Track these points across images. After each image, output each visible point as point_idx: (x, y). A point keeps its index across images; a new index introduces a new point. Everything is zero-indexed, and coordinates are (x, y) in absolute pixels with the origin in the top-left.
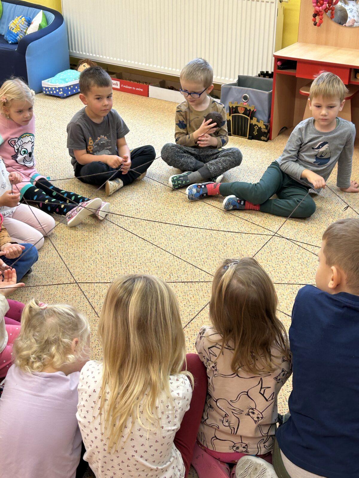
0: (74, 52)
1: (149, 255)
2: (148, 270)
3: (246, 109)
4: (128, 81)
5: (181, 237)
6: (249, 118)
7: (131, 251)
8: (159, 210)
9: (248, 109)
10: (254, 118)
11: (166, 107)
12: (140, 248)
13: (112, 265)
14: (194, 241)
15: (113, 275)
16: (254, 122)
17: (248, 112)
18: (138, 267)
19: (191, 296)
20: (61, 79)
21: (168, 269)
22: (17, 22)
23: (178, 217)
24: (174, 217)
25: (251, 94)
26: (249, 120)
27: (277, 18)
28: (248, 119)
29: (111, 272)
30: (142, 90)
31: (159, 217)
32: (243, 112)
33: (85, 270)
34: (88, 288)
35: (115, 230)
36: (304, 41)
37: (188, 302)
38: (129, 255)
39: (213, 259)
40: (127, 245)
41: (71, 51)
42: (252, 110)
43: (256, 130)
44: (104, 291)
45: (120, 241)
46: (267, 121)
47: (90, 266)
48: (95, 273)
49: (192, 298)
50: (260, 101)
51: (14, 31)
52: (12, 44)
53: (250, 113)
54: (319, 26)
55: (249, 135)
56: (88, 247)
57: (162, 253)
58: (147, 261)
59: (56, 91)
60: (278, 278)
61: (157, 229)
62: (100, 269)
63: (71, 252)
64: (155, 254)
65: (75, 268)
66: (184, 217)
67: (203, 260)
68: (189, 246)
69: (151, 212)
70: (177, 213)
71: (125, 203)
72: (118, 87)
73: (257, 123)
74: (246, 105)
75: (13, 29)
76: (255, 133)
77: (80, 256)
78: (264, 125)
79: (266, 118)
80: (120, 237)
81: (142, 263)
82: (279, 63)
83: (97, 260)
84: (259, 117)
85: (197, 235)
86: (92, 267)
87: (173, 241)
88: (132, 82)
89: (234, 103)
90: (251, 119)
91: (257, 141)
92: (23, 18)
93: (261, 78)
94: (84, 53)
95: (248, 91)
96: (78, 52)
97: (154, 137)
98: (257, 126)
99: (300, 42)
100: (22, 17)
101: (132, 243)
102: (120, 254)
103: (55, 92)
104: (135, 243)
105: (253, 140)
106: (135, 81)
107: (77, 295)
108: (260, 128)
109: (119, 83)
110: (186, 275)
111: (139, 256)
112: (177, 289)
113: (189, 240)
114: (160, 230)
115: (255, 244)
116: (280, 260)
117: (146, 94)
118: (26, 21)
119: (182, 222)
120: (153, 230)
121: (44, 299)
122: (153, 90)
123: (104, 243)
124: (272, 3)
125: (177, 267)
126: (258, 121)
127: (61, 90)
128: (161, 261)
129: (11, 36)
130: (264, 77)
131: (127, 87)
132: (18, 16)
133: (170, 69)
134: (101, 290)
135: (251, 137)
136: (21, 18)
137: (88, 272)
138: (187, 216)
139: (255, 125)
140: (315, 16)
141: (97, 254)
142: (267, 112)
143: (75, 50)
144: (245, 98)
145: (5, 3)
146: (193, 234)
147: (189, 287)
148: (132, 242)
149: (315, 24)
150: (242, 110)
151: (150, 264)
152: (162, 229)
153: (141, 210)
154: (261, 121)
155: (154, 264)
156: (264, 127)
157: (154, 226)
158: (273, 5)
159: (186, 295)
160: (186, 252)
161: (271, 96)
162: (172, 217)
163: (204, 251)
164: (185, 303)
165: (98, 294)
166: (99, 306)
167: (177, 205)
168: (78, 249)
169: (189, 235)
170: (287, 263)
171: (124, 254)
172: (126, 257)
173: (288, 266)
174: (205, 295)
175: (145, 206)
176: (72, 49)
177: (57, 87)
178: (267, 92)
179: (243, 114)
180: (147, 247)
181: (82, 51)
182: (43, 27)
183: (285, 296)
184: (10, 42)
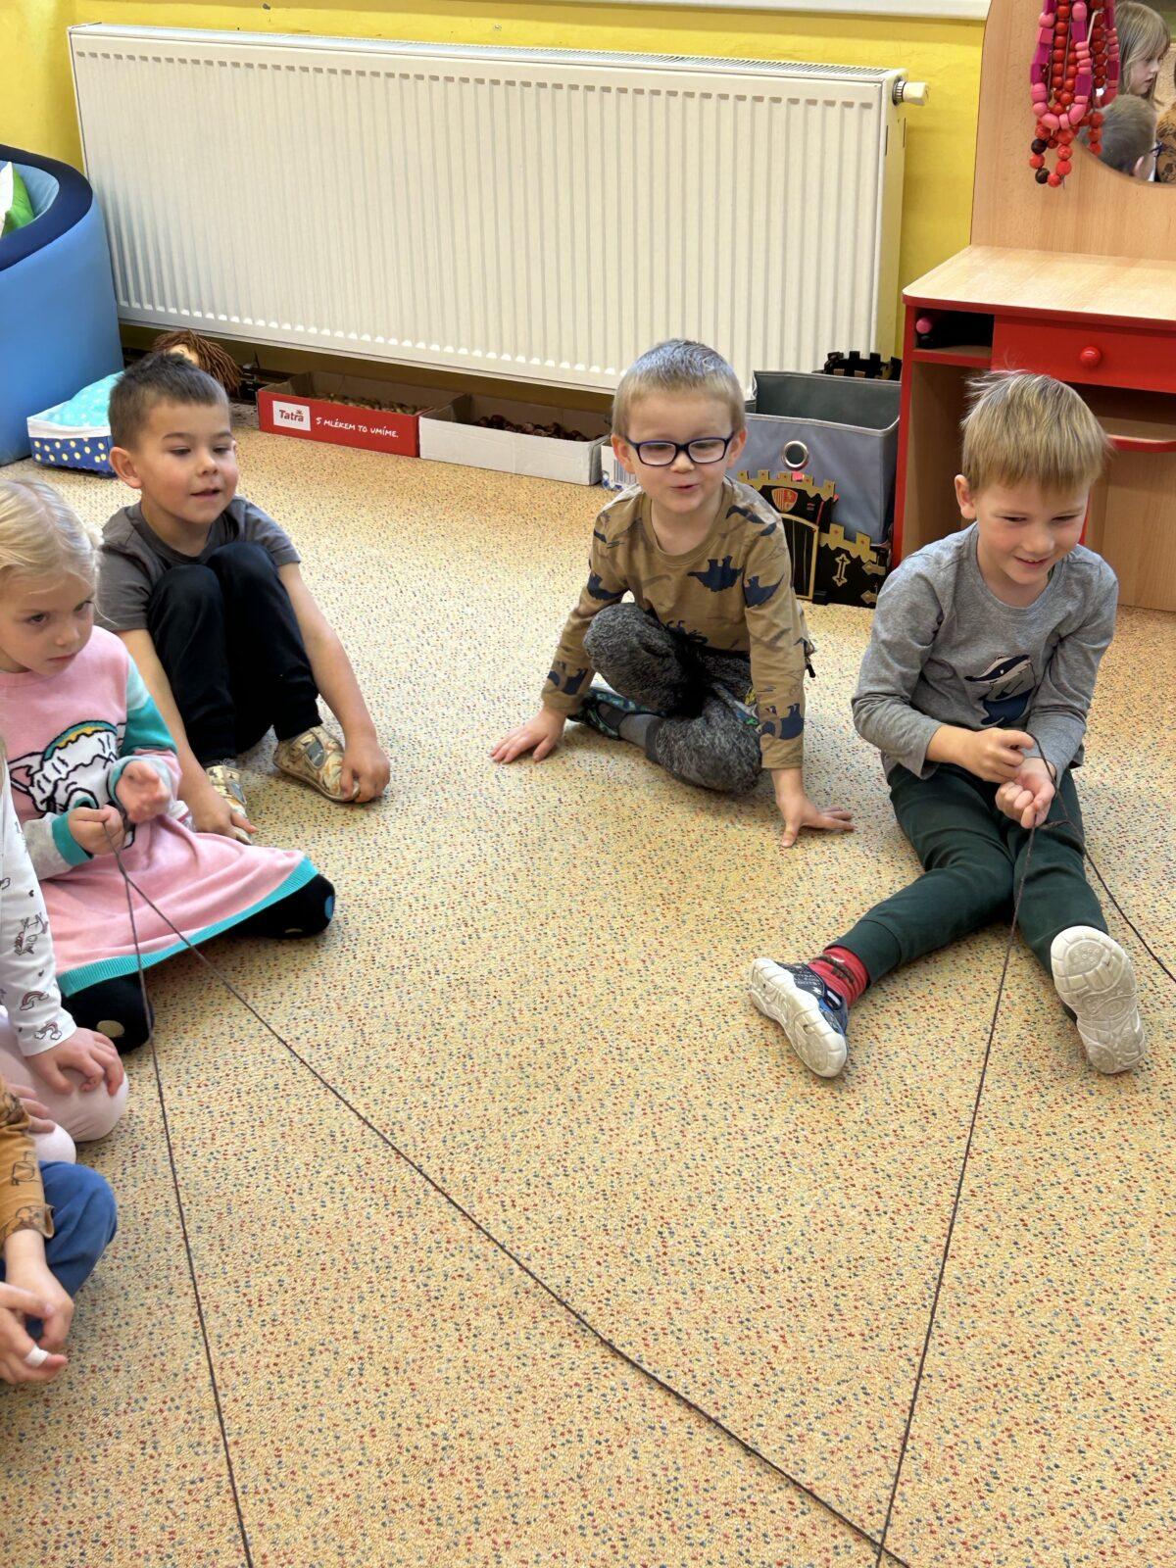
0: (136, 305)
1: (555, 1137)
2: (564, 1213)
3: (802, 494)
4: (336, 402)
5: (664, 1039)
6: (816, 527)
7: (477, 1123)
8: (552, 922)
9: (811, 494)
10: (833, 527)
11: (490, 494)
12: (510, 1106)
13: (412, 1202)
14: (721, 1056)
15: (422, 1254)
16: (834, 539)
17: (810, 507)
18: (519, 1202)
19: (775, 1337)
21: (647, 1203)
23: (632, 951)
24: (617, 948)
25: (814, 439)
26: (816, 535)
27: (885, 164)
28: (811, 532)
29: (410, 1236)
30: (393, 434)
31: (556, 953)
32: (792, 505)
33: (303, 1235)
34: (328, 1329)
35: (393, 1028)
36: (992, 235)
37: (769, 1374)
38: (472, 1145)
39: (820, 1139)
40: (455, 1097)
41: (123, 303)
42: (825, 497)
43: (841, 570)
44: (398, 1338)
45: (424, 1077)
46: (879, 535)
47: (319, 1211)
48: (345, 1246)
49: (781, 1347)
50: (850, 460)
53: (817, 508)
54: (1058, 182)
55: (816, 588)
56: (296, 1118)
57: (605, 1125)
58: (551, 1170)
59: (82, 452)
60: (1105, 1218)
61: (561, 1008)
62: (365, 1223)
63: (231, 1150)
64: (576, 1131)
65: (256, 1228)
66: (656, 945)
67: (777, 1148)
68: (704, 1082)
69: (521, 930)
70: (626, 932)
71: (412, 900)
72: (306, 426)
73: (846, 545)
74: (802, 480)
76: (840, 579)
77: (272, 1163)
78: (872, 549)
79: (876, 525)
80: (420, 1061)
81: (533, 1180)
82: (922, 325)
83: (345, 1178)
84: (851, 520)
85: (724, 1027)
86: (330, 1217)
87: (638, 1062)
88: (351, 405)
89: (755, 476)
90: (824, 529)
91: (845, 608)
93: (838, 377)
94: (173, 310)
95: (805, 431)
96: (148, 307)
97: (469, 610)
98: (847, 553)
99: (979, 245)
101: (475, 1086)
102: (435, 1141)
103: (77, 456)
104: (486, 1083)
105: (831, 606)
106: (362, 400)
107: (285, 1370)
108: (857, 563)
109: (305, 410)
110: (729, 1229)
111: (513, 1146)
112: (705, 1305)
113: (701, 1055)
114: (572, 1015)
115: (966, 1056)
116: (1088, 1125)
117: (410, 447)
119: (651, 968)
120: (544, 1015)
121: (147, 1406)
122: (434, 432)
123: (359, 1091)
124: (866, 106)
125: (683, 1192)
126: (849, 537)
127: (101, 446)
128: (608, 1165)
130: (849, 373)
131: (338, 425)
133: (492, 355)
134: (384, 1333)
135: (823, 594)
137: (317, 1245)
138: (666, 941)
139: (839, 551)
140: (1039, 147)
141: (341, 1147)
142: (879, 504)
143: (139, 300)
144: (794, 454)
146: (707, 1021)
147: (756, 1291)
148: (471, 1078)
149: (1042, 178)
150: (786, 499)
151: (564, 1182)
152: (580, 1010)
153: (478, 925)
154: (859, 537)
155: (583, 1181)
156: (874, 556)
157: (546, 995)
158: (872, 114)
159: (752, 1333)
160: (700, 1113)
161: (892, 444)
162: (608, 948)
163: (772, 1102)
164: (757, 1379)
165: (377, 1358)
166: (389, 1422)
167: (615, 893)
168: (258, 1133)
169: (693, 1028)
170: (1121, 1141)
171: (450, 1143)
172: (464, 1157)
173: (1127, 1156)
174: (830, 1326)
175: (491, 905)
176: (127, 298)
177: (85, 437)
178: (879, 432)
179: (790, 512)
180: (539, 1096)
182: (21, 224)
183: (1162, 1307)
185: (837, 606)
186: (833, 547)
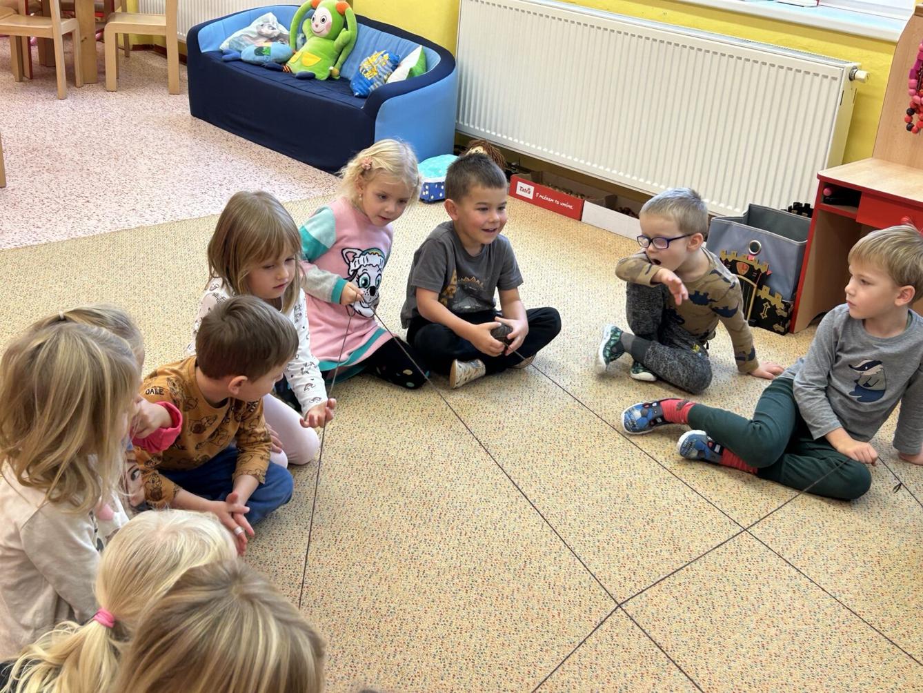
0: (466, 124)
1: (497, 515)
2: (486, 543)
3: (751, 267)
4: (550, 188)
5: (568, 490)
6: (755, 286)
7: (465, 500)
8: (540, 431)
9: (756, 268)
10: (764, 287)
11: (608, 243)
12: (483, 497)
13: (422, 523)
14: (591, 503)
15: (417, 542)
16: (764, 293)
17: (755, 275)
18: (469, 534)
19: (555, 612)
20: (431, 170)
21: (526, 549)
22: (375, 60)
23: (572, 451)
24: (565, 449)
25: (766, 241)
26: (755, 290)
27: (840, 108)
28: (753, 287)
29: (415, 534)
30: (571, 207)
31: (536, 444)
32: (746, 272)
33: (370, 522)
34: (364, 558)
35: (446, 455)
36: (886, 157)
37: (545, 625)
38: (458, 508)
39: (619, 545)
40: (461, 488)
41: (461, 123)
42: (763, 272)
43: (765, 310)
44: (391, 569)
45: (450, 477)
46: (789, 296)
47: (381, 515)
48: (386, 530)
49: (556, 616)
50: (782, 256)
51: (366, 76)
52: (359, 97)
53: (758, 275)
54: (917, 131)
56: (388, 479)
57: (522, 515)
58: (489, 526)
60: (738, 610)
61: (527, 466)
62: (398, 524)
63: (354, 484)
64: (508, 514)
65: (352, 514)
66: (585, 451)
67: (597, 544)
68: (577, 511)
69: (524, 431)
70: (573, 444)
71: (480, 407)
72: (530, 196)
73: (769, 298)
74: (752, 260)
75: (366, 72)
76: (764, 315)
77: (369, 493)
78: (782, 302)
79: (788, 291)
80: (452, 470)
81: (479, 528)
82: (827, 191)
83: (398, 506)
84: (776, 286)
85: (599, 491)
86: (384, 518)
87: (551, 495)
88: (557, 190)
89: (730, 253)
90: (760, 287)
91: (764, 330)
92: (387, 56)
93: (794, 215)
94: (483, 130)
95: (761, 236)
96: (472, 126)
97: (570, 293)
98: (769, 302)
99: (876, 158)
100: (385, 53)
101: (472, 486)
102: (443, 503)
104: (477, 486)
105: (756, 328)
106: (564, 189)
107: (339, 567)
108: (774, 308)
109: (532, 188)
110: (557, 568)
111: (477, 513)
112: (531, 593)
113: (582, 500)
114: (530, 470)
115: (709, 531)
116: (752, 573)
117: (577, 215)
118: (391, 61)
119: (577, 461)
120: (517, 467)
121: (278, 565)
122: (592, 210)
123: (420, 475)
124: (835, 79)
125: (544, 549)
126: (772, 293)
127: (427, 187)
128: (516, 531)
129: (361, 84)
130: (799, 213)
131: (546, 198)
132: (379, 51)
133: (628, 176)
134: (387, 566)
135: (754, 321)
136: (382, 55)
137: (374, 527)
138: (590, 452)
139: (766, 300)
140: (911, 112)
141: (401, 494)
142: (792, 279)
143: (468, 122)
144: (754, 247)
145: (363, 26)
146: (592, 488)
147: (557, 594)
148: (471, 483)
149: (910, 129)
150: (743, 268)
151: (492, 532)
152: (535, 468)
153: (505, 425)
154: (777, 295)
155: (501, 534)
156: (783, 306)
157: (522, 459)
158: (836, 83)
159: (546, 609)
160: (569, 522)
161: (803, 250)
162: (561, 448)
163: (605, 526)
164: (539, 625)
165: (379, 574)
166: (373, 597)
167: (576, 427)
168: (369, 480)
169: (584, 489)
170: (765, 582)
171: (449, 504)
172: (453, 511)
173: (765, 589)
174: (583, 615)
175: (516, 418)
176: (463, 120)
178: (797, 243)
179: (744, 276)
180: (498, 497)
181: (479, 125)
182: (417, 75)
183: (744, 650)
184: (357, 94)
185: (760, 329)
186: (763, 298)
